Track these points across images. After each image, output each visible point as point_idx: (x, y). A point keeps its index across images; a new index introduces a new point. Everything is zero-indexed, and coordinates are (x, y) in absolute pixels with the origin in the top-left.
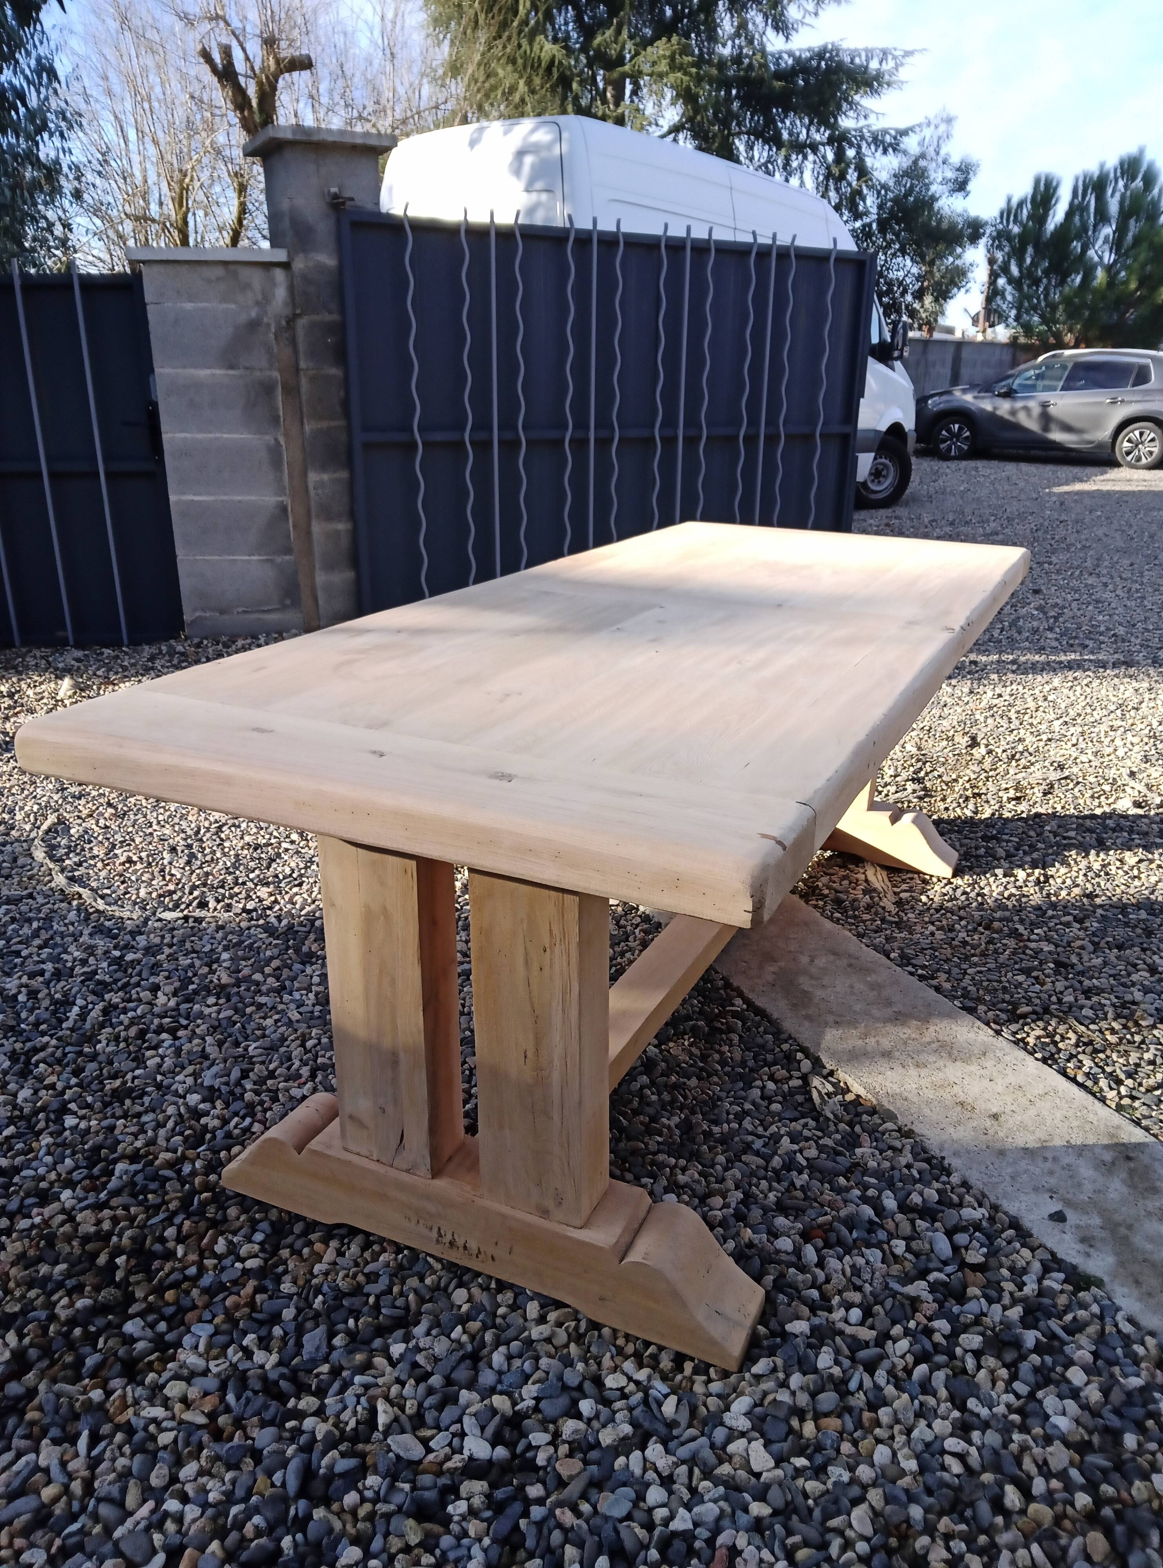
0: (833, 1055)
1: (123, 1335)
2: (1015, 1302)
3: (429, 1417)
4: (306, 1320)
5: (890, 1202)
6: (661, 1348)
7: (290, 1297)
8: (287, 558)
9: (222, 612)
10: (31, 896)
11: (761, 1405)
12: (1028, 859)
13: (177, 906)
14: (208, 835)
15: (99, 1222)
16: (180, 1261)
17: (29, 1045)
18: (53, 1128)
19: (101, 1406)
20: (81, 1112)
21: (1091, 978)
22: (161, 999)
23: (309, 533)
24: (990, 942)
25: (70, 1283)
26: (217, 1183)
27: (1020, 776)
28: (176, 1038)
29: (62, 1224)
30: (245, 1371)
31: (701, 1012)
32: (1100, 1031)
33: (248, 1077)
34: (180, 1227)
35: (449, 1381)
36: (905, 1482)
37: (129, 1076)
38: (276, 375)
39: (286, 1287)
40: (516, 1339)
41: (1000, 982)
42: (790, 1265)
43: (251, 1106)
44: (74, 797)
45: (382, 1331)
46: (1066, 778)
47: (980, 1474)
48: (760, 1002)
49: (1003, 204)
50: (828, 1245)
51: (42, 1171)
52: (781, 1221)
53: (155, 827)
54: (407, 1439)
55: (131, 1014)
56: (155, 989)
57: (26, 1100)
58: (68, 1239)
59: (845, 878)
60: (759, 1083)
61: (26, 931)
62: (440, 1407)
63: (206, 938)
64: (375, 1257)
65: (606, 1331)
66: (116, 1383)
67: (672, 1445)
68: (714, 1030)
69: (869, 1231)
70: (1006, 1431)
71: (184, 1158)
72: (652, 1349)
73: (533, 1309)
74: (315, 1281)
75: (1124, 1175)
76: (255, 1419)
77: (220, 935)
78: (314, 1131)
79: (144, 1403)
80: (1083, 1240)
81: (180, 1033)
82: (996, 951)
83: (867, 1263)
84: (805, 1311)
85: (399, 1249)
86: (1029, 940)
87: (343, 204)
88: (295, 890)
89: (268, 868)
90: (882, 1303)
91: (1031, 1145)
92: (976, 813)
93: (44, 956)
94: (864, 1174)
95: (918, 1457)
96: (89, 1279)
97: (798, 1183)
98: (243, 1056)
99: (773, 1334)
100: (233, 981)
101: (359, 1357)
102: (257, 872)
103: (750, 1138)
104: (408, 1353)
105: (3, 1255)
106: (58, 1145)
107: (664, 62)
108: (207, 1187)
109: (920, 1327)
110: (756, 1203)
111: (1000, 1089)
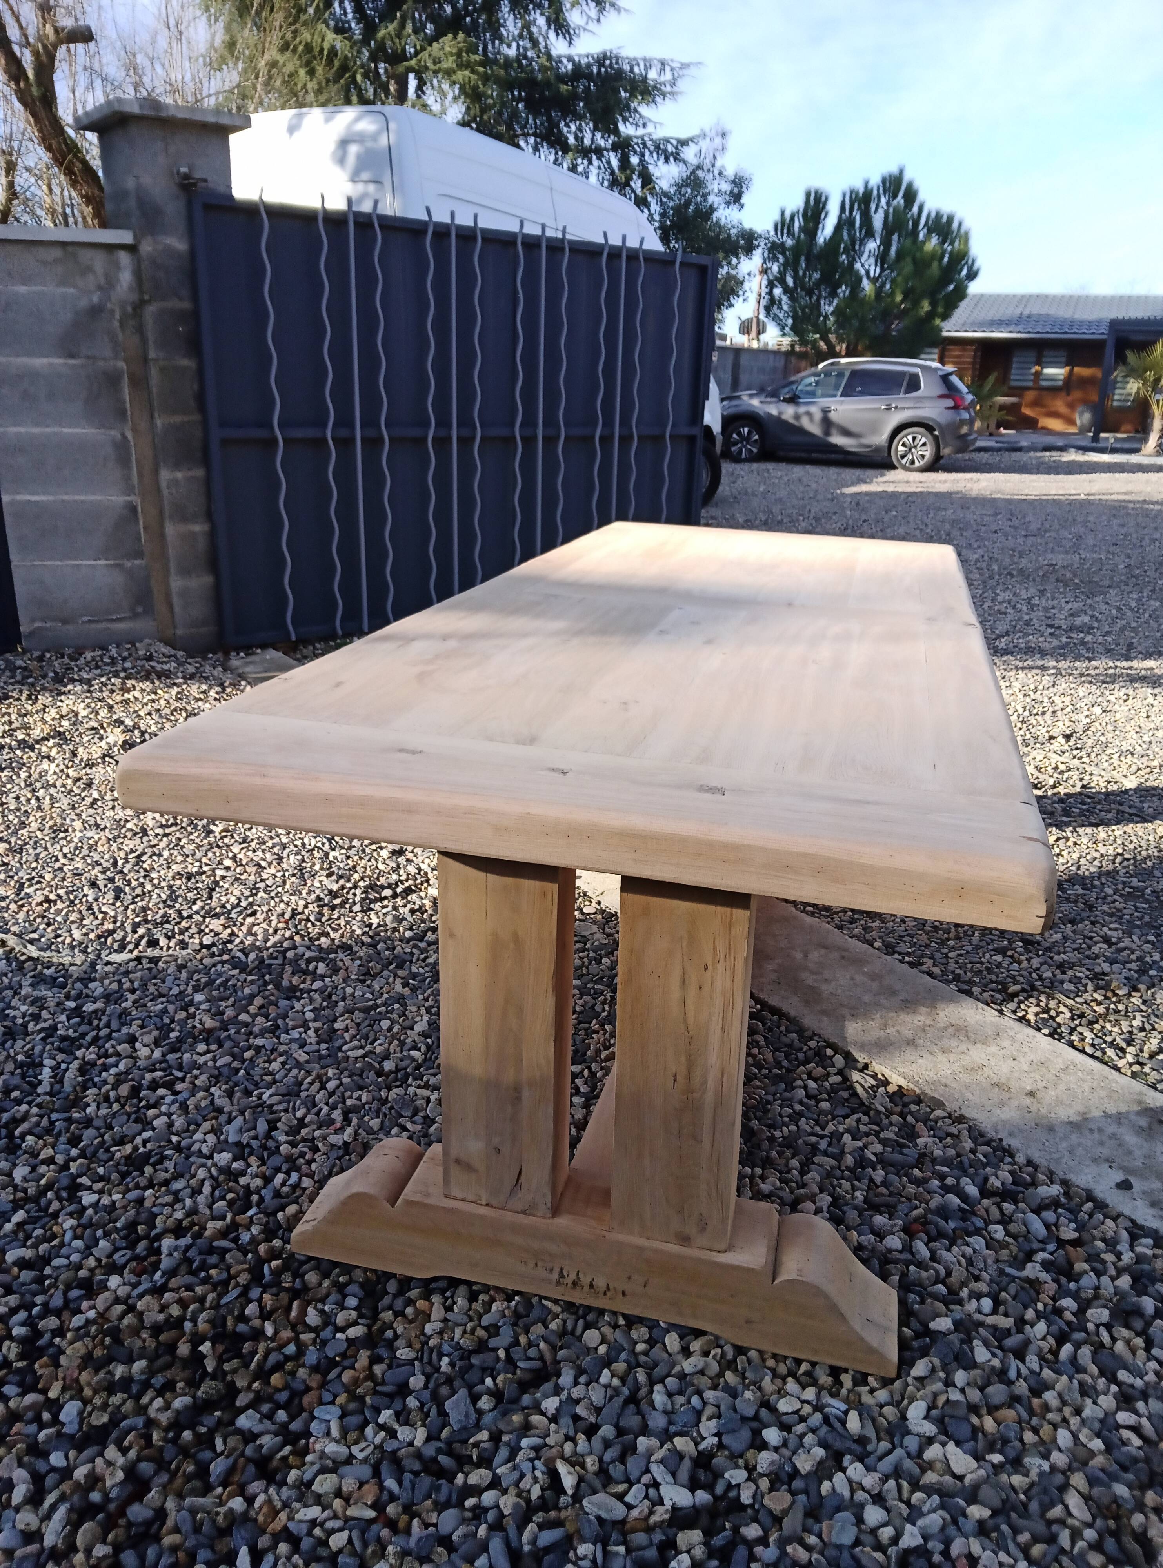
0: (862, 1048)
1: (239, 1432)
2: (1120, 1272)
3: (616, 1471)
4: (439, 1385)
5: (972, 1190)
6: (813, 1364)
7: (411, 1363)
8: (137, 562)
11: (936, 1406)
13: (122, 948)
14: (129, 866)
15: (163, 1308)
16: (273, 1339)
18: (70, 1207)
19: (247, 1516)
20: (97, 1186)
21: (1059, 953)
22: (143, 1051)
23: (162, 535)
25: (158, 1381)
26: (285, 1248)
28: (176, 1093)
29: (122, 1316)
30: (394, 1452)
32: (1087, 1003)
33: (277, 1128)
34: (260, 1300)
35: (621, 1432)
36: (1099, 1461)
37: (138, 1140)
38: (122, 365)
39: (403, 1353)
40: (669, 1375)
41: (982, 963)
42: (908, 1263)
43: (290, 1159)
45: (524, 1387)
48: (774, 1001)
49: (777, 217)
50: (931, 1239)
51: (75, 1258)
52: (879, 1220)
53: (63, 861)
54: (601, 1497)
55: (113, 1071)
56: (132, 1040)
57: (25, 1179)
58: (136, 1331)
60: (799, 1083)
62: (622, 1459)
63: (169, 980)
64: (487, 1308)
65: (753, 1354)
67: (870, 1460)
69: (964, 1220)
71: (234, 1226)
72: (804, 1367)
73: (672, 1341)
74: (431, 1343)
77: (184, 975)
78: (402, 1179)
79: (296, 1505)
80: (1153, 1205)
81: (179, 1087)
83: (975, 1251)
84: (941, 1307)
85: (508, 1295)
87: (194, 185)
88: (250, 920)
89: (210, 898)
90: (1005, 1290)
91: (1074, 1118)
94: (935, 1164)
95: (1099, 1435)
96: (175, 1374)
97: (877, 1179)
98: (261, 1106)
99: (918, 1335)
100: (217, 1024)
101: (516, 1418)
102: (199, 903)
103: (814, 1139)
104: (564, 1407)
105: (63, 1360)
106: (85, 1227)
107: (451, 59)
108: (274, 1254)
109: (1049, 1308)
110: (847, 1204)
111: (1025, 1067)
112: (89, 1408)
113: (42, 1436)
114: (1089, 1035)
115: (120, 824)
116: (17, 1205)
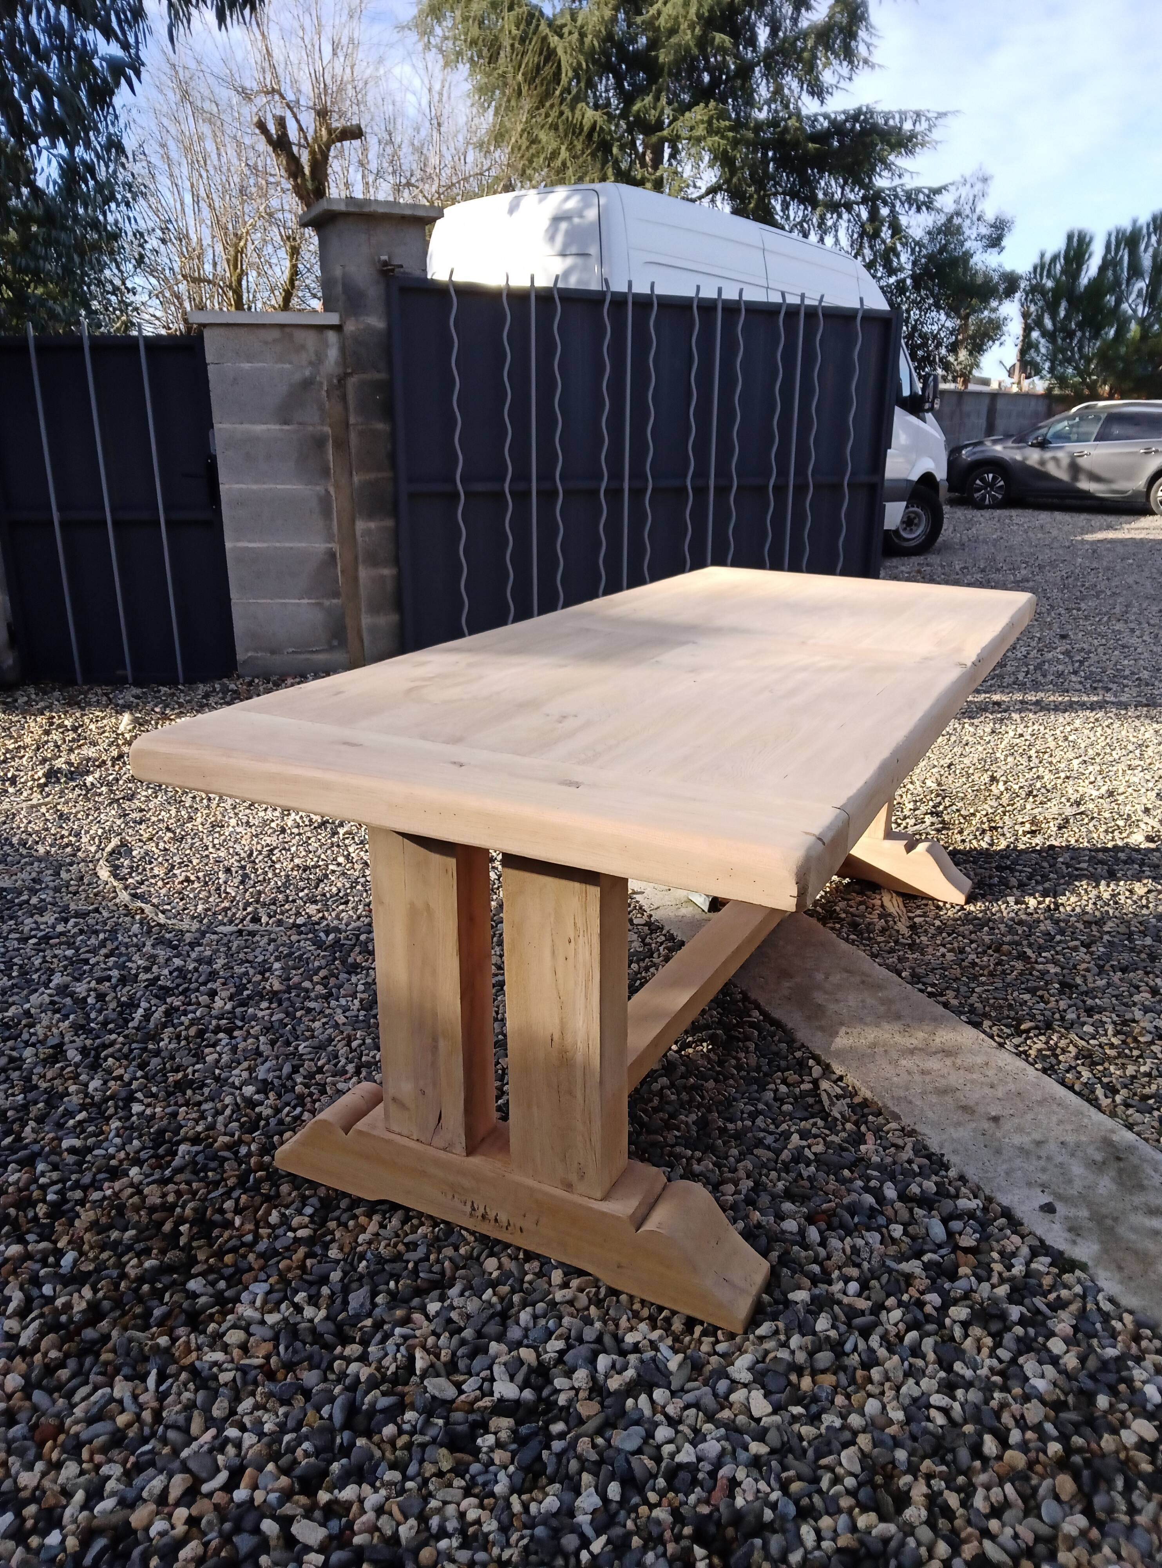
0: (843, 1061)
1: (186, 1291)
2: (1002, 1281)
3: (462, 1364)
4: (351, 1282)
5: (890, 1192)
6: (674, 1313)
7: (337, 1262)
8: (335, 601)
9: (273, 652)
10: (97, 910)
11: (763, 1361)
12: (1040, 888)
13: (231, 922)
14: (260, 857)
15: (164, 1195)
16: (238, 1229)
17: (98, 1041)
18: (121, 1113)
19: (167, 1350)
20: (147, 1101)
21: (1094, 998)
22: (218, 1003)
23: (356, 579)
24: (999, 963)
25: (139, 1246)
26: (271, 1163)
27: (1036, 811)
28: (232, 1038)
29: (130, 1197)
30: (296, 1324)
31: (720, 1022)
32: (1100, 1046)
33: (298, 1072)
34: (237, 1200)
35: (479, 1334)
36: (892, 1430)
37: (190, 1070)
38: (327, 429)
39: (334, 1253)
40: (542, 1301)
41: (1006, 1000)
42: (794, 1243)
43: (301, 1098)
44: (135, 822)
45: (421, 1292)
46: (1082, 813)
47: (962, 1426)
48: (777, 1014)
49: (1036, 260)
50: (830, 1228)
51: (111, 1150)
52: (787, 1206)
53: (211, 850)
54: (442, 1381)
55: (190, 1016)
56: (213, 994)
57: (96, 1090)
58: (137, 1209)
59: (861, 903)
60: (772, 1086)
61: (93, 941)
62: (472, 1356)
63: (258, 950)
64: (414, 1230)
65: (623, 1298)
66: (181, 1331)
68: (731, 1039)
69: (870, 1217)
70: (988, 1389)
71: (240, 1142)
72: (665, 1314)
73: (557, 1276)
74: (359, 1249)
75: (1113, 1173)
76: (304, 1364)
77: (271, 948)
78: (359, 1114)
79: (206, 1349)
80: (1070, 1230)
81: (236, 1033)
82: (1004, 972)
83: (867, 1243)
84: (807, 1282)
85: (435, 1223)
86: (1036, 962)
87: (392, 270)
88: (341, 907)
89: (316, 888)
90: (878, 1279)
91: (1028, 1145)
92: (991, 845)
93: (110, 964)
94: (867, 1168)
95: (905, 1409)
96: (156, 1244)
97: (805, 1174)
98: (294, 1054)
100: (283, 988)
101: (399, 1313)
102: (306, 891)
103: (762, 1134)
104: (443, 1311)
105: (77, 1223)
106: (126, 1128)
107: (702, 126)
108: (261, 1166)
109: (913, 1300)
110: (765, 1190)
111: (1000, 1095)
112: (83, 1259)
113: (42, 1272)
114: (1086, 1074)
115: (265, 823)
116: (83, 1107)
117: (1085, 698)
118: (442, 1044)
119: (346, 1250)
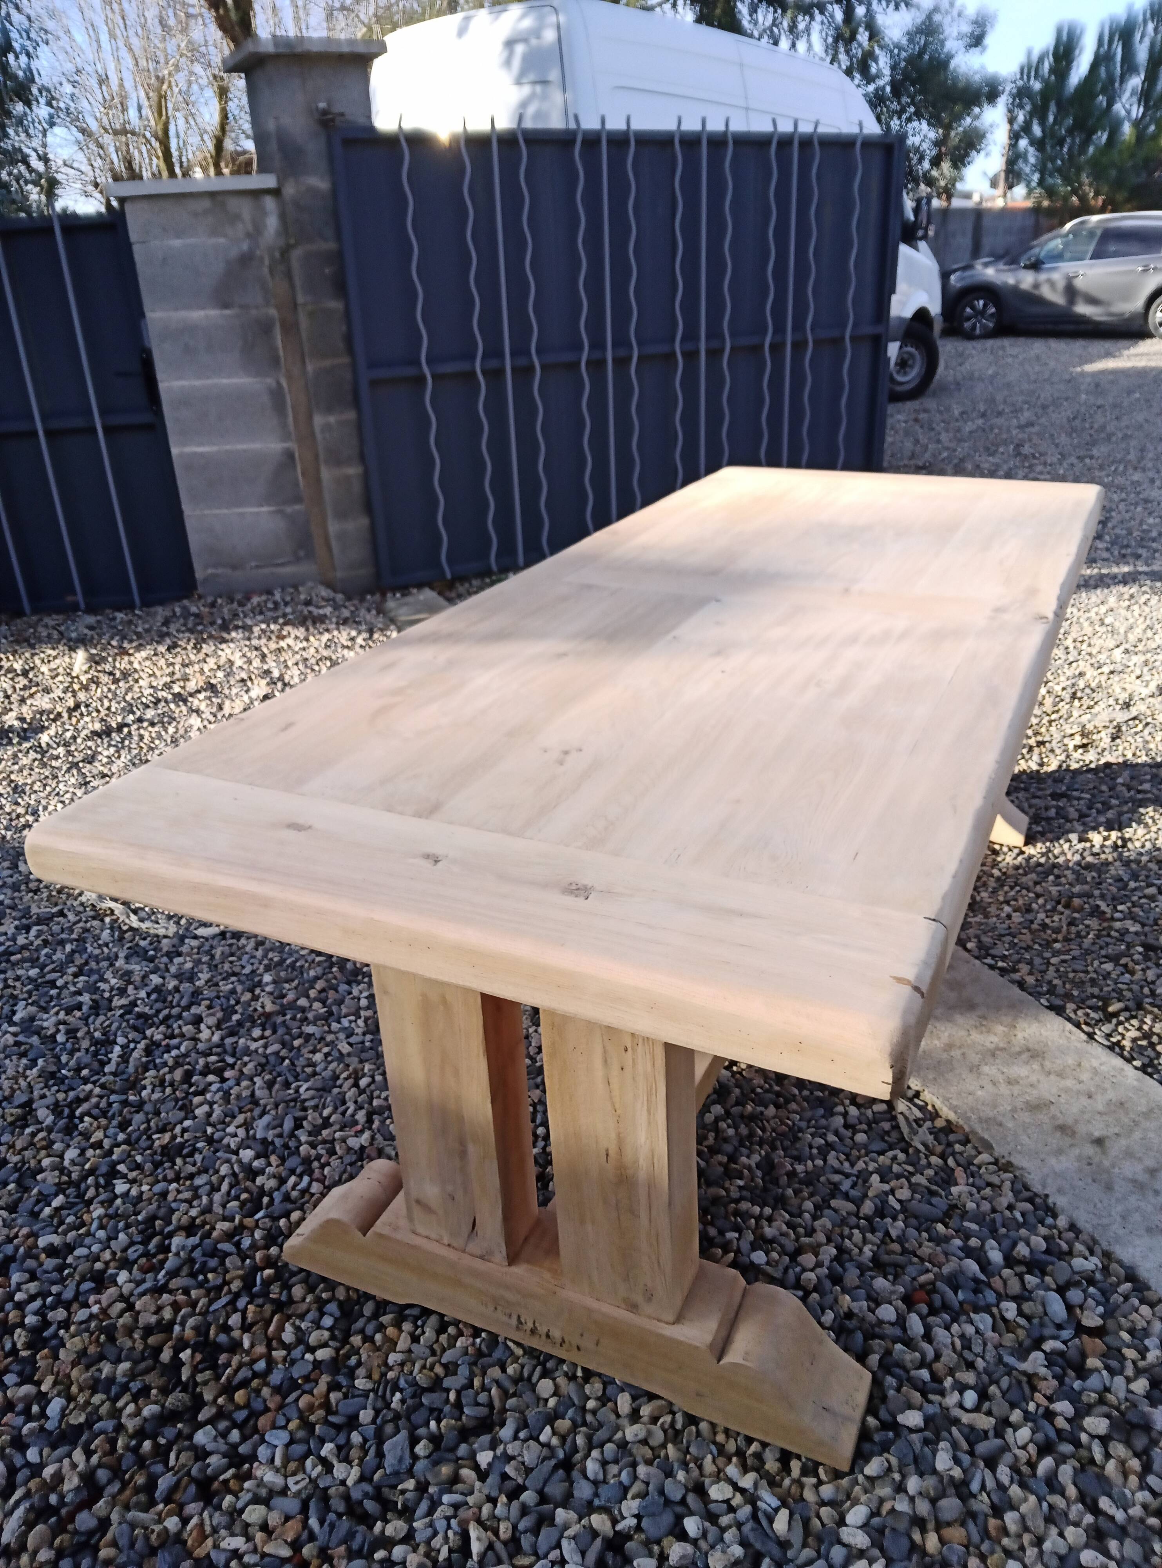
1: (194, 1447)
2: (1138, 1372)
3: (526, 1542)
4: (385, 1422)
5: (995, 1256)
6: (764, 1445)
7: (366, 1394)
8: (297, 507)
9: (234, 567)
10: (61, 914)
11: (878, 1515)
12: (1102, 819)
15: (158, 1310)
16: (248, 1352)
17: (72, 1094)
18: (103, 1195)
19: (178, 1537)
20: (132, 1175)
22: (205, 1034)
23: (318, 480)
24: (1071, 923)
25: (135, 1386)
26: (279, 1257)
27: (1084, 719)
28: (223, 1080)
29: (120, 1315)
30: (326, 1489)
33: (302, 1127)
34: (244, 1311)
35: (543, 1498)
37: (178, 1130)
38: (273, 312)
39: (361, 1383)
40: (609, 1440)
41: (1087, 972)
42: (895, 1339)
43: (307, 1161)
45: (465, 1434)
46: (1134, 719)
49: (1023, 58)
50: (933, 1312)
51: (95, 1248)
52: (880, 1283)
55: (174, 1053)
56: (198, 1020)
57: (73, 1162)
58: (129, 1331)
60: (840, 1109)
61: (59, 956)
62: (536, 1531)
63: (246, 957)
64: (452, 1343)
65: (703, 1426)
66: (192, 1508)
69: (976, 1291)
70: (1146, 1539)
71: (241, 1228)
72: (754, 1447)
73: (624, 1402)
74: (391, 1375)
76: (342, 1549)
77: (259, 953)
78: (379, 1207)
79: (223, 1532)
81: (227, 1074)
82: (1079, 935)
83: (977, 1331)
84: (917, 1397)
85: (477, 1332)
86: (1113, 919)
87: (333, 120)
90: (997, 1382)
92: (1042, 765)
93: (80, 985)
94: (963, 1219)
96: (153, 1379)
97: (894, 1233)
98: (294, 1100)
99: (884, 1426)
100: (276, 1008)
101: (445, 1470)
103: (836, 1178)
104: (497, 1463)
105: (62, 1353)
106: (110, 1217)
108: (269, 1262)
109: (1041, 1411)
110: (851, 1260)
111: (1100, 1107)
112: (72, 1406)
113: (25, 1431)
116: (60, 1189)
117: (1115, 570)
118: (471, 1148)
119: (376, 1376)
